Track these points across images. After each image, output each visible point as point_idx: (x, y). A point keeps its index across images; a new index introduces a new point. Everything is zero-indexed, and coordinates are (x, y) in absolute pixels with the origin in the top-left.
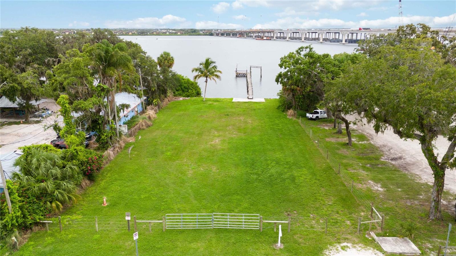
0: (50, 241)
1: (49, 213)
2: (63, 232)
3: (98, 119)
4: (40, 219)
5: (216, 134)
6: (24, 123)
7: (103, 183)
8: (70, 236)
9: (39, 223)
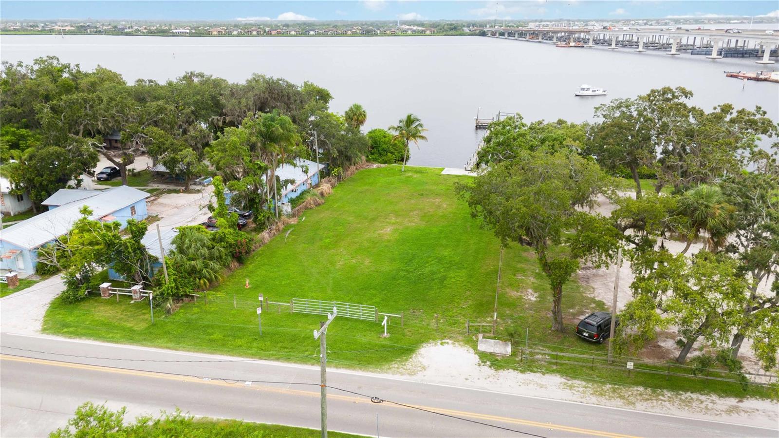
0: (196, 312)
1: (198, 288)
2: (207, 305)
3: (256, 198)
4: (189, 292)
5: (393, 220)
6: (184, 192)
7: (251, 267)
8: (213, 309)
9: (189, 295)
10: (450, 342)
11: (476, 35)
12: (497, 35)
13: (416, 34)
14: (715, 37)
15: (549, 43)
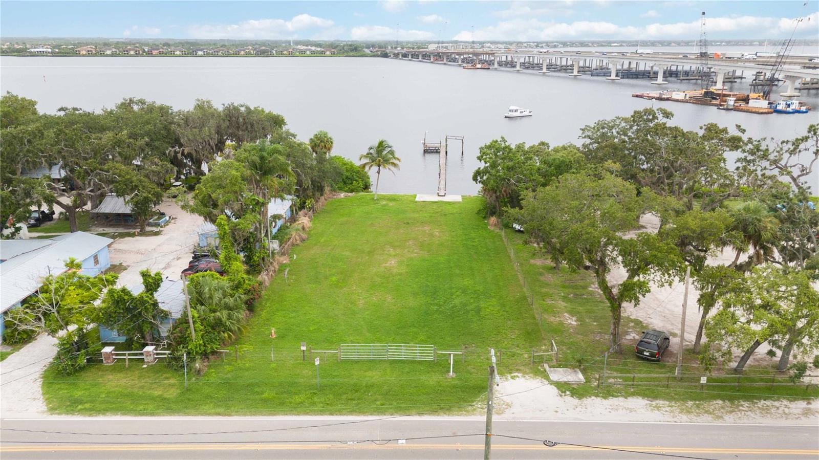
0: (229, 369)
1: (224, 343)
2: (239, 362)
3: (250, 237)
4: (216, 348)
5: (392, 251)
6: (140, 234)
7: (264, 314)
8: (247, 365)
9: (217, 352)
10: (520, 375)
11: (378, 57)
12: (400, 57)
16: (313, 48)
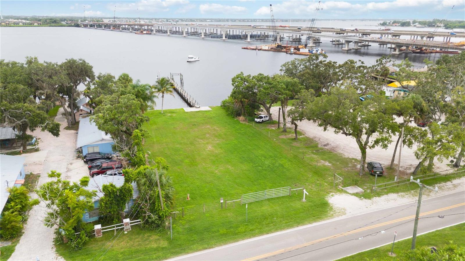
2: (185, 217)
10: (334, 194)
11: (73, 26)
12: (89, 27)
13: (27, 25)
14: (223, 29)
15: (128, 32)
16: (24, 21)
